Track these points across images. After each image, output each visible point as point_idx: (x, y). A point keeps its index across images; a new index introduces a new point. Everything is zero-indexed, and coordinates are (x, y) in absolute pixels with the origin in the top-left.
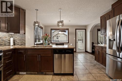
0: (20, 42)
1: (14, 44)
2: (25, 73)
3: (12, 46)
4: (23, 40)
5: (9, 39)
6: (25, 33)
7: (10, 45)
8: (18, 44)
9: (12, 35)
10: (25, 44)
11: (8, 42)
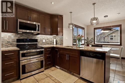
0: (60, 42)
1: (56, 44)
2: (59, 68)
3: (55, 45)
4: (61, 40)
5: (53, 40)
6: (63, 35)
7: (53, 44)
8: (59, 44)
9: (55, 36)
10: (63, 44)
11: (53, 42)
